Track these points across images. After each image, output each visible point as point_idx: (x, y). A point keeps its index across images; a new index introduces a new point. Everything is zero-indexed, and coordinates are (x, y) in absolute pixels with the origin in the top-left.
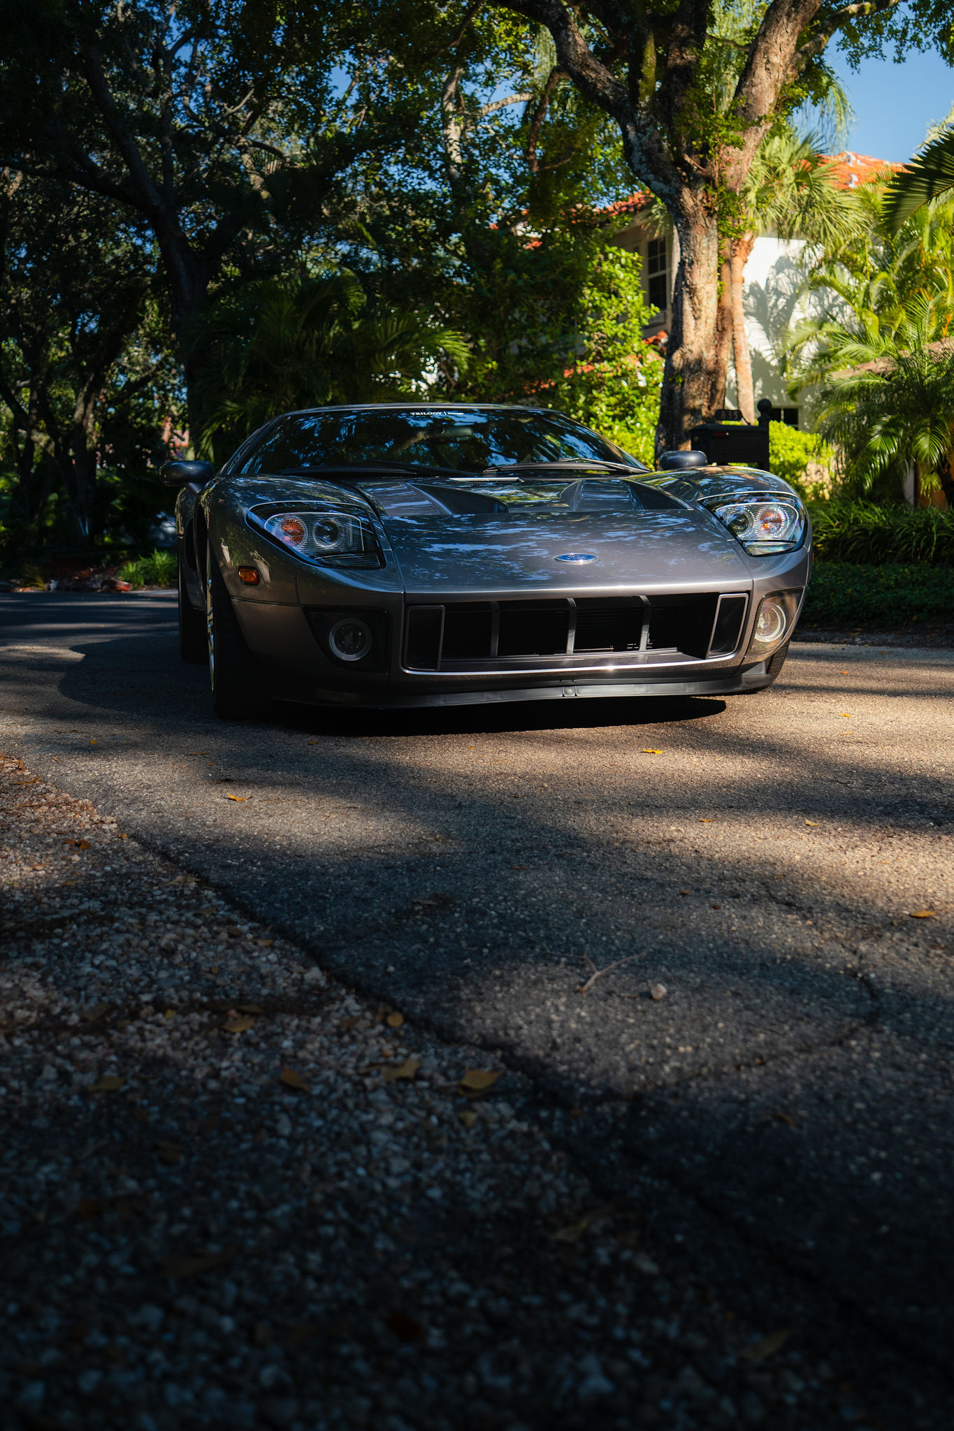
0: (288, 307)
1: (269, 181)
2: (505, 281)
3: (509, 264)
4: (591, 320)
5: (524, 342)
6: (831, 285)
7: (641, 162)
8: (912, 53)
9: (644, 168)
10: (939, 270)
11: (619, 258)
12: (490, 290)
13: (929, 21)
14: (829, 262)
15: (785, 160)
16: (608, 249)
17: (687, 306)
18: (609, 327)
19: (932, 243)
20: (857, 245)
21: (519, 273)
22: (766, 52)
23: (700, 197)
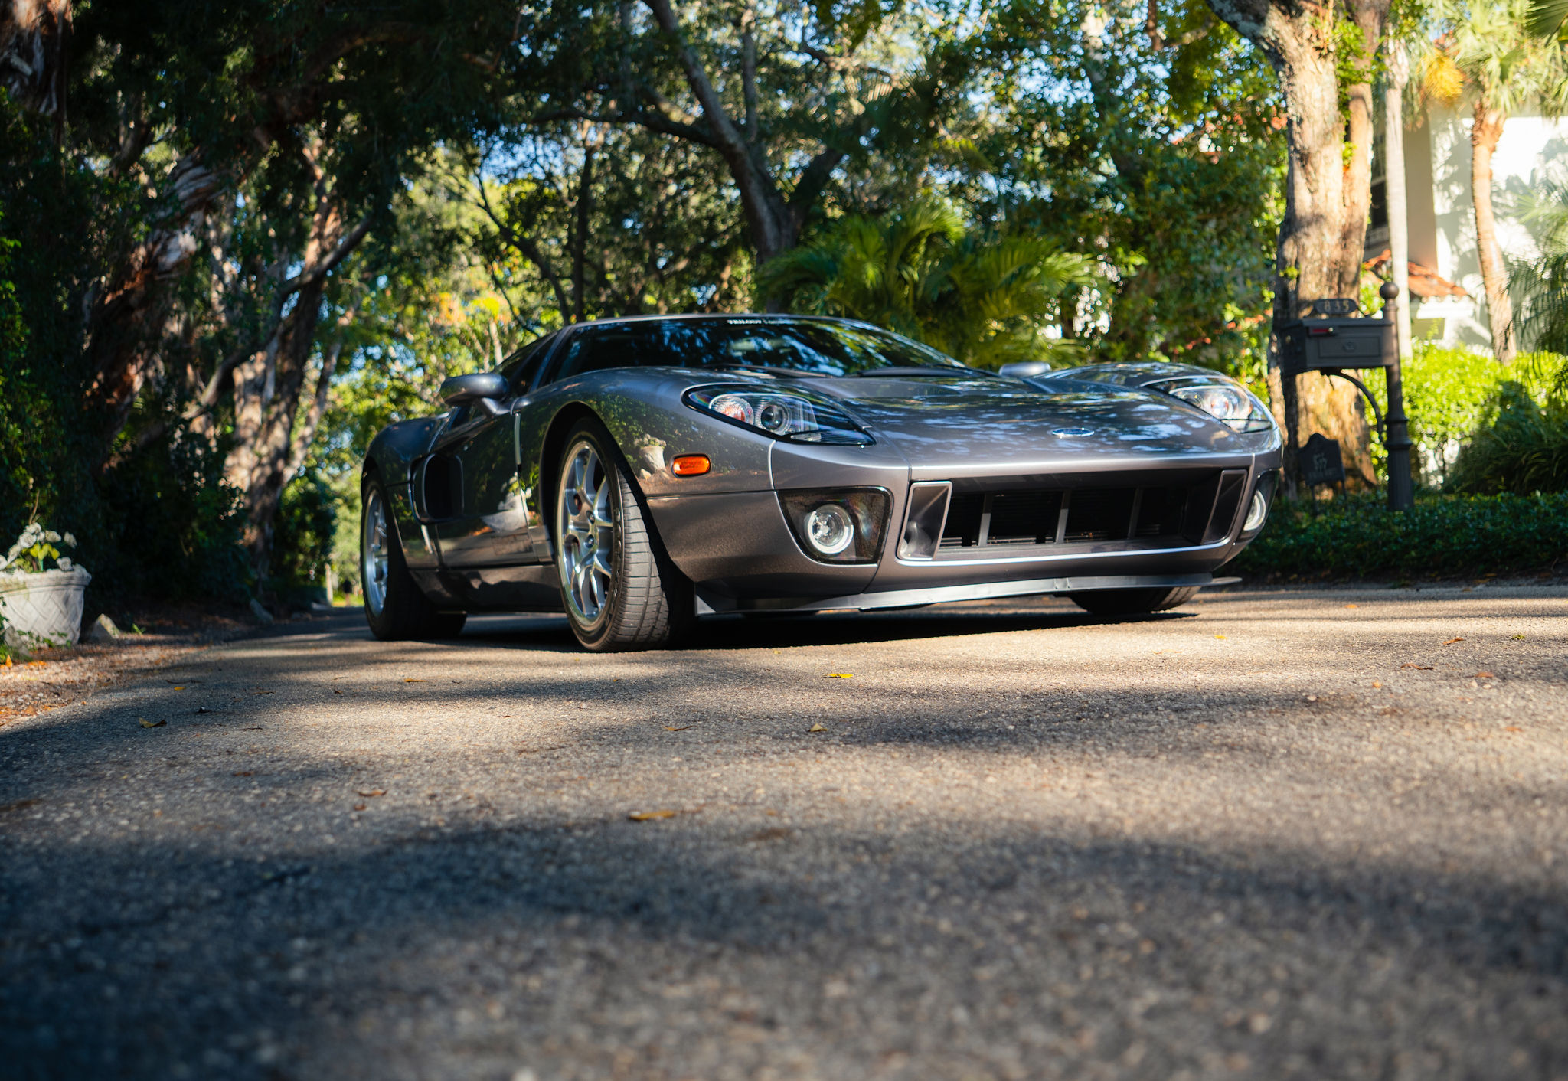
1: (872, 109)
2: (1158, 197)
17: (1300, 178)
21: (1176, 186)
23: (1307, 34)
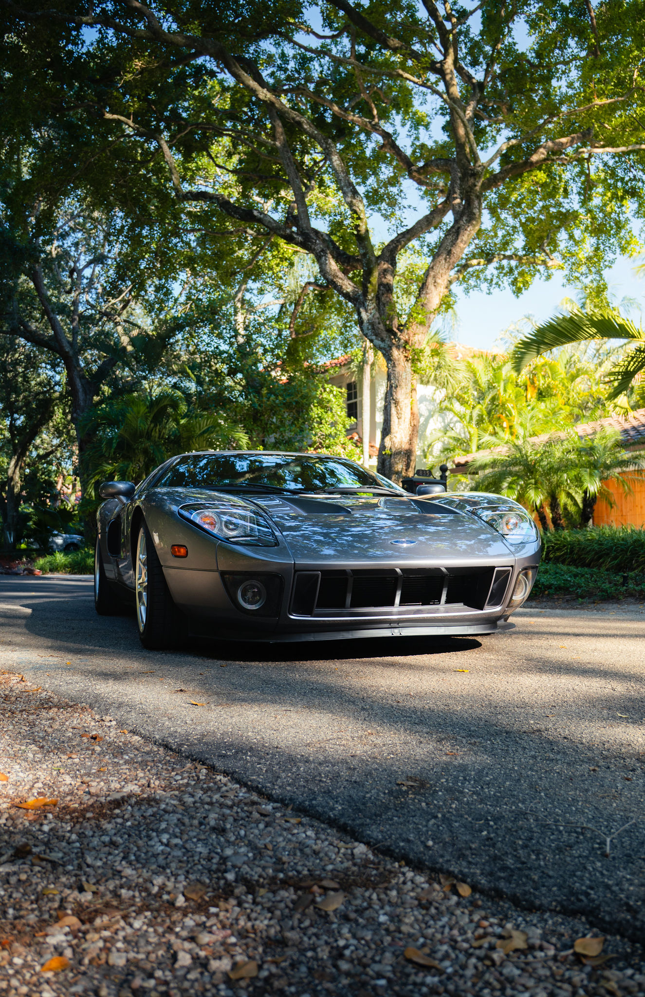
0: (143, 409)
1: (133, 341)
2: (268, 400)
3: (271, 392)
4: (316, 425)
5: (277, 436)
6: (450, 410)
7: (368, 329)
8: (495, 291)
9: (370, 333)
10: (509, 405)
11: (331, 391)
12: (260, 405)
13: (505, 275)
14: (449, 398)
15: (425, 342)
16: (326, 386)
17: (393, 411)
18: (326, 429)
19: (505, 390)
20: (464, 389)
21: (277, 396)
22: (434, 277)
